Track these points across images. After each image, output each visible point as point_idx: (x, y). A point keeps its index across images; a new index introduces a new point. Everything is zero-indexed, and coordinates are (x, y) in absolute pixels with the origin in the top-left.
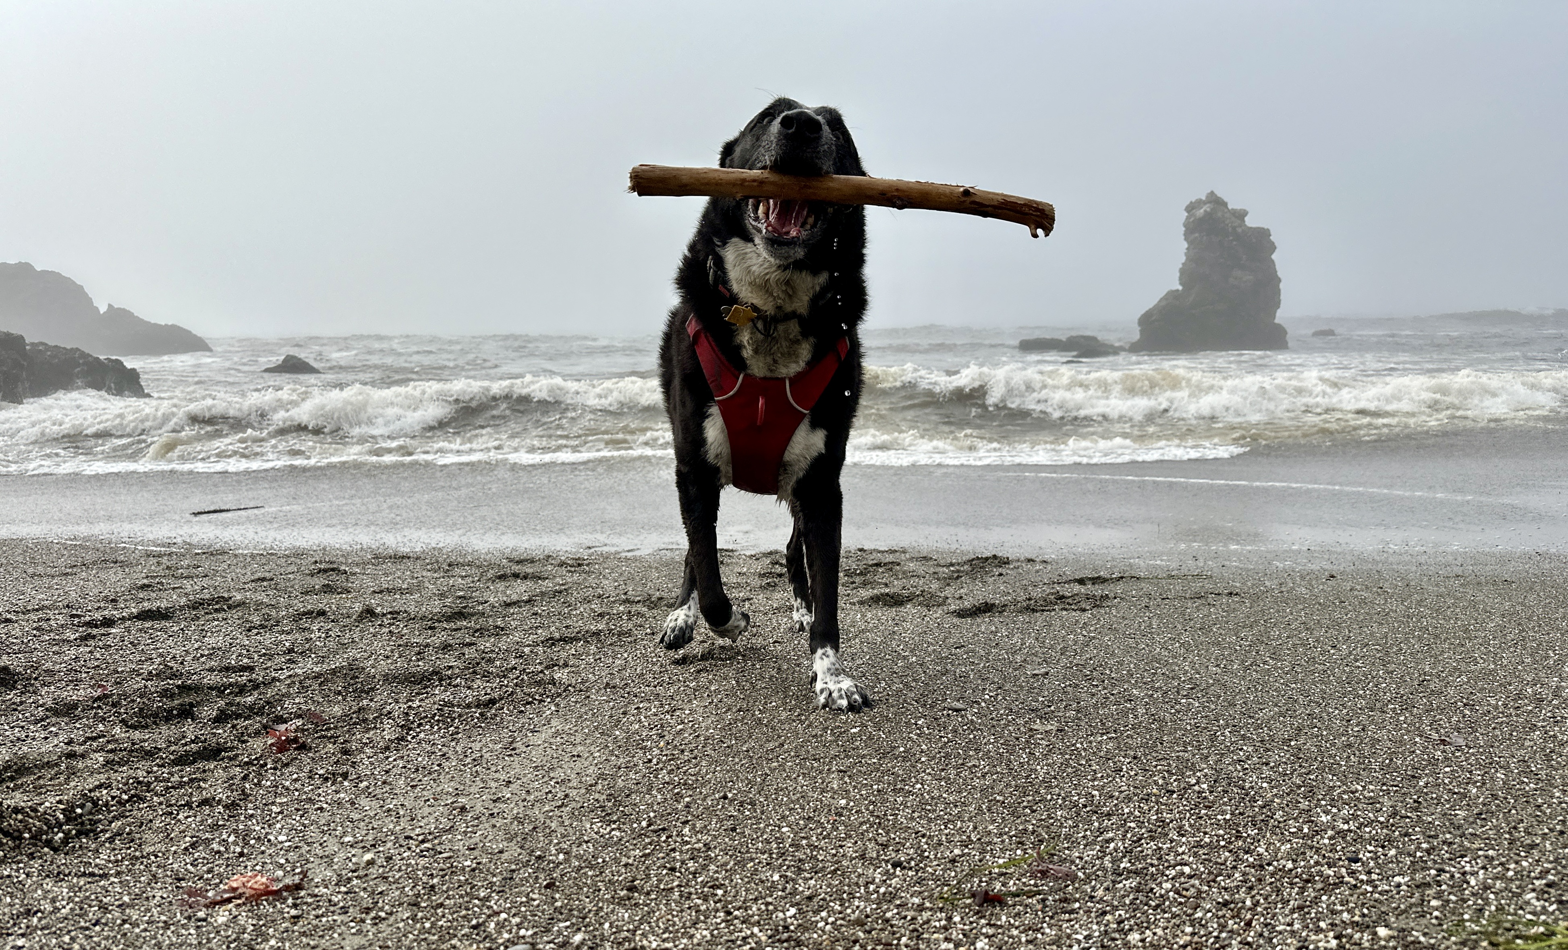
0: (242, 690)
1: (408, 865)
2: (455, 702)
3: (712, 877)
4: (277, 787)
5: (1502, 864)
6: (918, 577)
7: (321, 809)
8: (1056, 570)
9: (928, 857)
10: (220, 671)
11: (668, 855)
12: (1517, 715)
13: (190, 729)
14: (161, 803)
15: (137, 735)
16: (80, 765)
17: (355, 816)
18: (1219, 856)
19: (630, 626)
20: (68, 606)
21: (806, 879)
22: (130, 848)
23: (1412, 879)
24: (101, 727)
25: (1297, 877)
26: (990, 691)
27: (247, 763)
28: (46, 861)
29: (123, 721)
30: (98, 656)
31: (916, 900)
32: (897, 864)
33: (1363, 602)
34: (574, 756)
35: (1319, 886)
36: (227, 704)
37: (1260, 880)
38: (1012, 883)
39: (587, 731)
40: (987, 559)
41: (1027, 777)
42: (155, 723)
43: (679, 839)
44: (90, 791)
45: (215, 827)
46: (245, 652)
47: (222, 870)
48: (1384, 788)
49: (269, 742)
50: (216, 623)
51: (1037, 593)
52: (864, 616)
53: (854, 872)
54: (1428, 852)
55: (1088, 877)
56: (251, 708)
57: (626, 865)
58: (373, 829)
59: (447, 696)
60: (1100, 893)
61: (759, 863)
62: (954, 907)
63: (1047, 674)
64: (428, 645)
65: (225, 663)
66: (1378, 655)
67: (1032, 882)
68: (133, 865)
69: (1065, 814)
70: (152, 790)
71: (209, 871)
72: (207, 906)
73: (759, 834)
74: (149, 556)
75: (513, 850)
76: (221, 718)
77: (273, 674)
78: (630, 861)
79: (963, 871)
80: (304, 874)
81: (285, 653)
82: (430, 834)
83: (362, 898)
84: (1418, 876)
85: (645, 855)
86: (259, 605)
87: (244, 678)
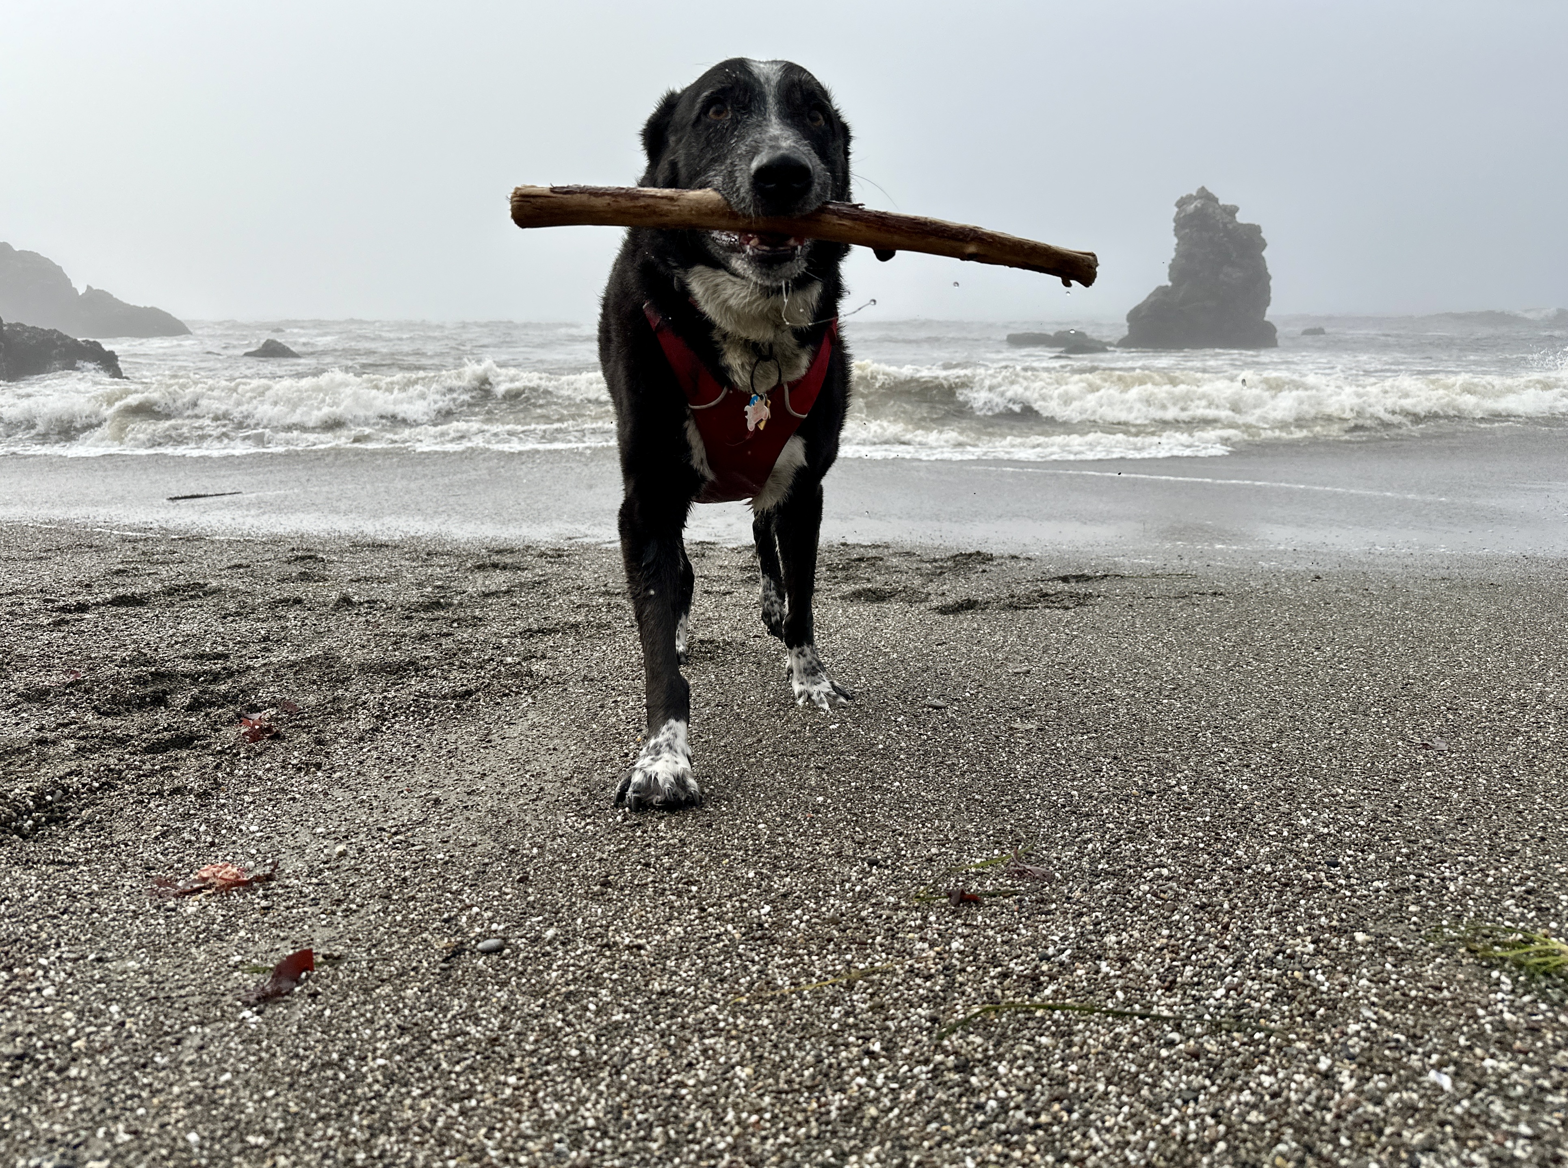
0: (216, 678)
1: (380, 857)
2: (431, 693)
3: (687, 873)
4: (250, 776)
5: (1481, 870)
6: (901, 572)
7: (294, 799)
8: (1040, 567)
9: (905, 855)
10: (194, 659)
11: (642, 850)
12: (1501, 720)
13: (163, 717)
14: (132, 792)
15: (109, 722)
16: (51, 752)
17: (328, 807)
18: (1198, 859)
19: (609, 618)
20: (41, 591)
21: (781, 877)
22: (99, 836)
23: (1392, 884)
24: (73, 713)
25: (1275, 881)
26: (971, 688)
27: (220, 752)
28: (15, 848)
29: (95, 708)
30: (71, 641)
31: (892, 899)
32: (873, 863)
33: (1349, 603)
34: (549, 749)
35: (1298, 889)
36: (200, 692)
37: (1238, 883)
38: (988, 882)
39: (563, 723)
40: (970, 555)
41: (1006, 777)
42: (127, 710)
43: (654, 834)
44: (61, 778)
45: (186, 816)
46: (219, 639)
47: (192, 859)
48: (1365, 792)
49: (242, 731)
50: (191, 610)
51: (1020, 590)
52: (845, 611)
53: (831, 870)
54: (1408, 857)
55: (1066, 878)
56: (225, 696)
57: (600, 860)
58: (346, 819)
59: (423, 687)
60: (1078, 893)
61: (734, 859)
62: (930, 907)
63: (1028, 672)
64: (404, 635)
65: (200, 650)
66: (1362, 658)
67: (1009, 882)
68: (103, 853)
69: (1043, 814)
70: (124, 778)
71: (179, 861)
72: (176, 896)
73: (735, 830)
74: (124, 541)
75: (487, 844)
76: (194, 706)
77: (248, 662)
78: (605, 856)
79: (939, 869)
80: (275, 865)
81: (260, 641)
82: (403, 825)
83: (334, 890)
84: (1397, 882)
85: (619, 850)
86: (235, 592)
87: (218, 667)
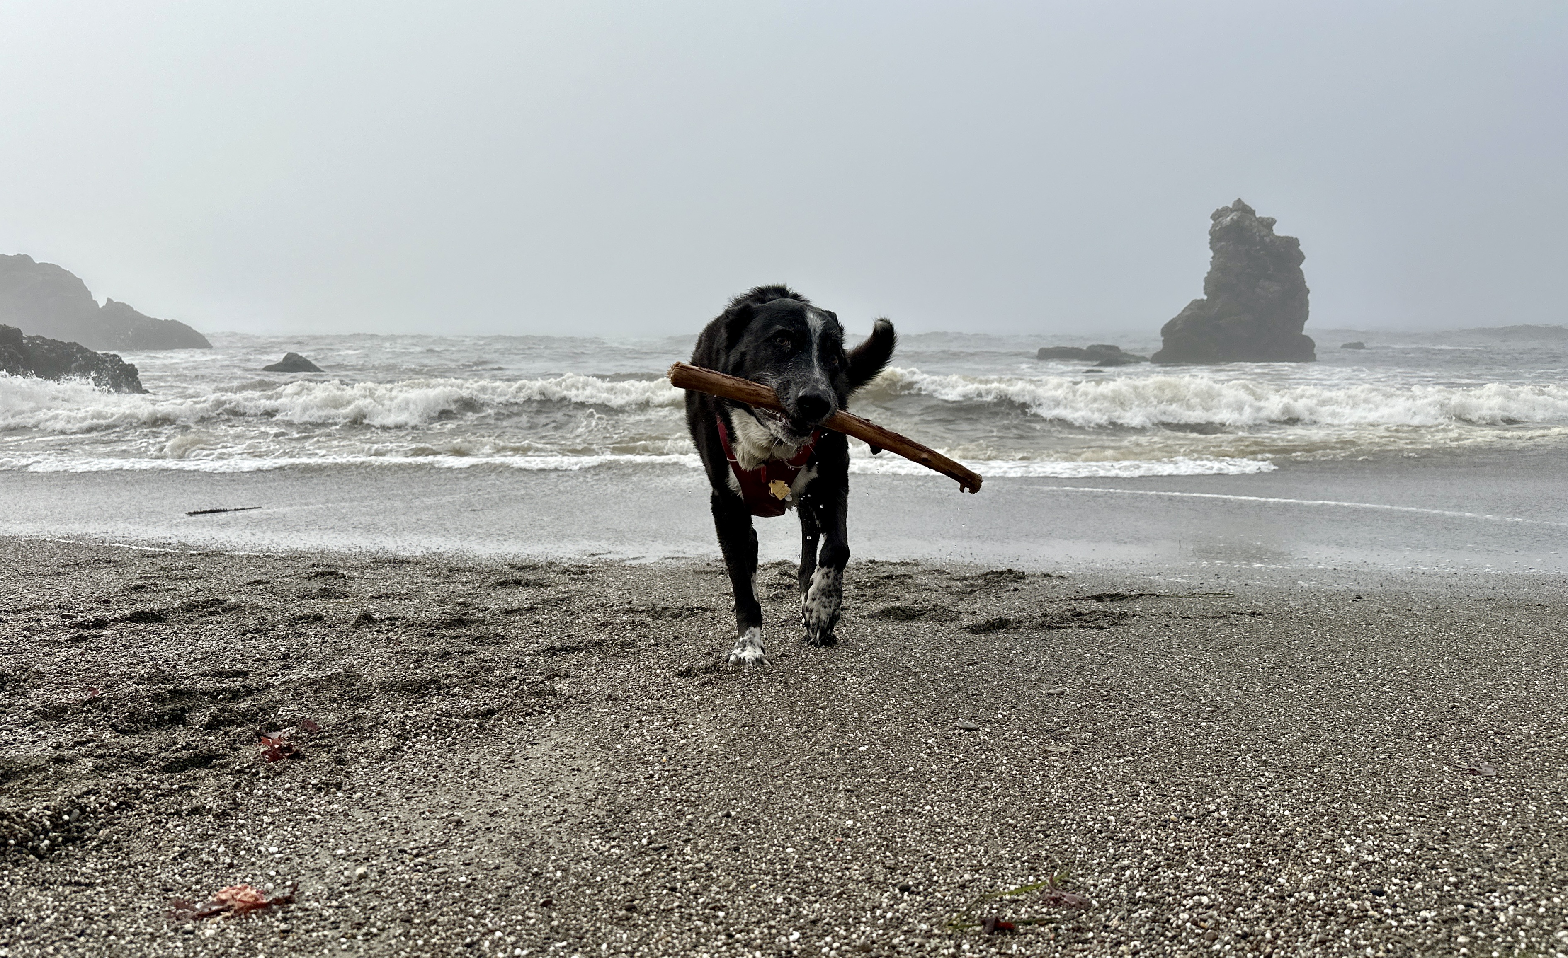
0: (235, 696)
1: (402, 880)
2: (453, 712)
3: (713, 898)
4: (269, 796)
5: (1532, 900)
6: (931, 590)
7: (314, 820)
8: (1073, 586)
9: (937, 882)
10: (213, 676)
11: (668, 874)
12: (1550, 745)
13: (181, 736)
14: (150, 811)
15: (127, 740)
16: (69, 771)
17: (348, 828)
18: (1239, 887)
19: (634, 636)
20: (59, 606)
21: (811, 903)
22: (117, 857)
23: (1439, 914)
24: (90, 731)
25: (1319, 909)
26: (1003, 710)
27: (238, 772)
28: (31, 869)
29: (113, 726)
30: (89, 658)
31: (924, 927)
32: (904, 889)
33: (1391, 624)
34: (573, 770)
35: (1342, 919)
36: (219, 710)
37: (1280, 912)
38: (1023, 910)
39: (587, 744)
40: (1002, 573)
41: (1040, 801)
42: (145, 728)
43: (680, 858)
44: (78, 797)
45: (205, 837)
46: (239, 657)
47: (210, 881)
48: (1411, 818)
49: (262, 750)
50: (210, 626)
51: (1053, 610)
52: (874, 630)
53: (861, 896)
54: (1456, 886)
55: (1102, 906)
56: (244, 714)
57: (625, 884)
58: (366, 841)
59: (445, 705)
60: (1115, 922)
61: (762, 884)
62: (964, 934)
63: (1062, 693)
64: (426, 653)
65: (219, 667)
66: (1406, 680)
67: (1045, 910)
68: (120, 874)
69: (1079, 839)
70: (141, 798)
71: (198, 882)
72: (194, 919)
73: (763, 854)
74: (143, 556)
75: (510, 866)
76: (213, 725)
77: (267, 680)
78: (630, 880)
79: (973, 897)
80: (295, 887)
81: (280, 659)
82: (425, 847)
83: (354, 912)
84: (1445, 911)
85: (645, 874)
86: (254, 608)
87: (237, 684)
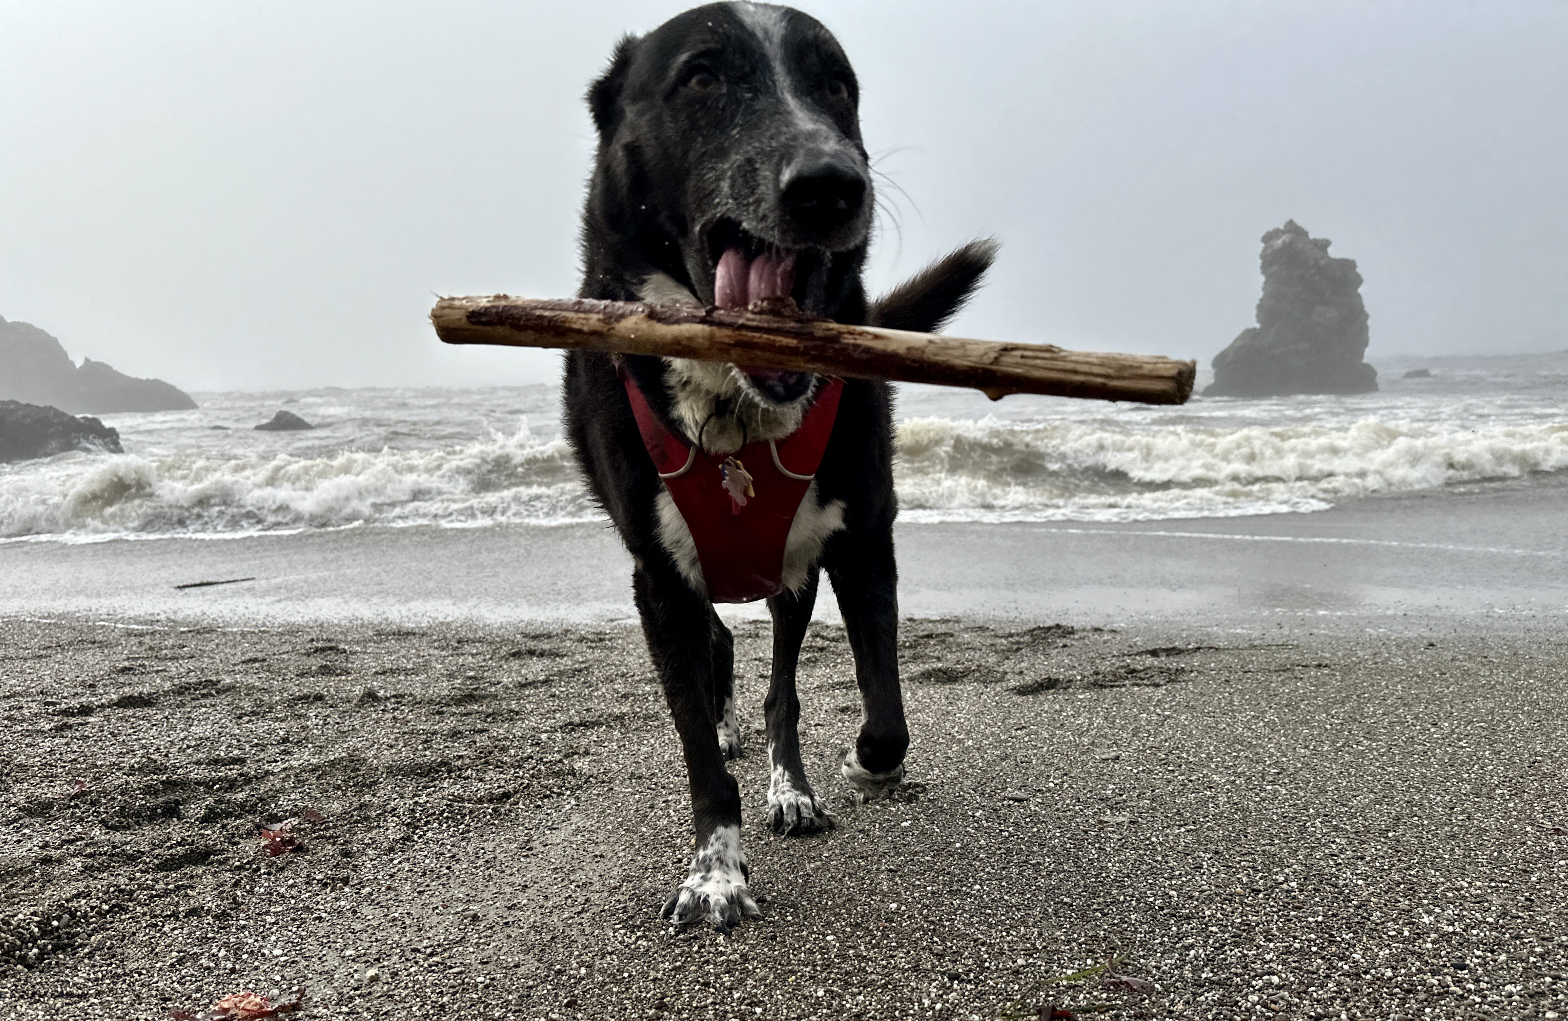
0: (232, 785)
1: (415, 982)
2: (466, 796)
3: (750, 993)
4: (271, 894)
6: (974, 649)
7: (320, 918)
8: (1126, 640)
9: (988, 968)
10: (208, 764)
11: (700, 968)
13: (176, 830)
14: (144, 914)
15: (118, 837)
16: (56, 872)
17: (357, 926)
18: (1311, 965)
19: (657, 709)
20: (42, 692)
21: (854, 995)
22: (111, 964)
23: (1526, 988)
24: (79, 828)
25: (1396, 987)
26: (1055, 778)
27: (238, 868)
28: (20, 980)
29: (102, 821)
30: (75, 748)
31: (976, 1018)
32: (953, 977)
33: (1467, 673)
34: (596, 856)
35: (1422, 996)
36: (216, 802)
37: (1356, 991)
38: (1082, 996)
39: (610, 827)
40: (1049, 628)
41: (1097, 876)
42: (137, 823)
43: (713, 950)
44: (67, 901)
45: (204, 940)
46: (234, 742)
47: (211, 988)
48: (1493, 884)
49: (262, 844)
50: (204, 710)
51: (1105, 667)
52: (914, 694)
53: (907, 986)
54: (1542, 956)
55: (1166, 989)
56: (242, 806)
57: (655, 980)
58: (377, 940)
59: (457, 789)
60: (1180, 1006)
61: (802, 976)
63: (1117, 758)
64: (435, 733)
65: (214, 754)
66: (1484, 734)
67: (1104, 996)
68: (115, 983)
69: (1140, 918)
70: (135, 899)
71: (198, 990)
73: (801, 943)
74: (129, 635)
75: (531, 964)
76: (210, 818)
77: (266, 767)
78: (659, 975)
79: (1027, 983)
80: (302, 993)
81: (279, 743)
82: (439, 945)
84: (1531, 985)
85: (675, 969)
86: (250, 688)
87: (233, 772)
